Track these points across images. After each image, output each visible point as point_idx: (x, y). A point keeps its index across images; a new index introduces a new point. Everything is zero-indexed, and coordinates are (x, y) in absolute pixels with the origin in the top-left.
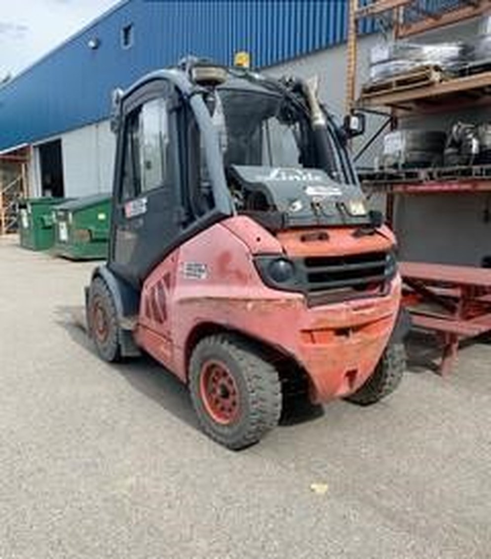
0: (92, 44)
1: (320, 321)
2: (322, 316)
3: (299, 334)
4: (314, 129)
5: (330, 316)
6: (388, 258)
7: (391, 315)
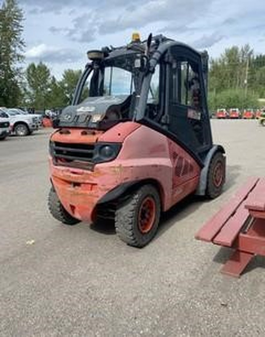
6: (95, 149)
7: (96, 184)
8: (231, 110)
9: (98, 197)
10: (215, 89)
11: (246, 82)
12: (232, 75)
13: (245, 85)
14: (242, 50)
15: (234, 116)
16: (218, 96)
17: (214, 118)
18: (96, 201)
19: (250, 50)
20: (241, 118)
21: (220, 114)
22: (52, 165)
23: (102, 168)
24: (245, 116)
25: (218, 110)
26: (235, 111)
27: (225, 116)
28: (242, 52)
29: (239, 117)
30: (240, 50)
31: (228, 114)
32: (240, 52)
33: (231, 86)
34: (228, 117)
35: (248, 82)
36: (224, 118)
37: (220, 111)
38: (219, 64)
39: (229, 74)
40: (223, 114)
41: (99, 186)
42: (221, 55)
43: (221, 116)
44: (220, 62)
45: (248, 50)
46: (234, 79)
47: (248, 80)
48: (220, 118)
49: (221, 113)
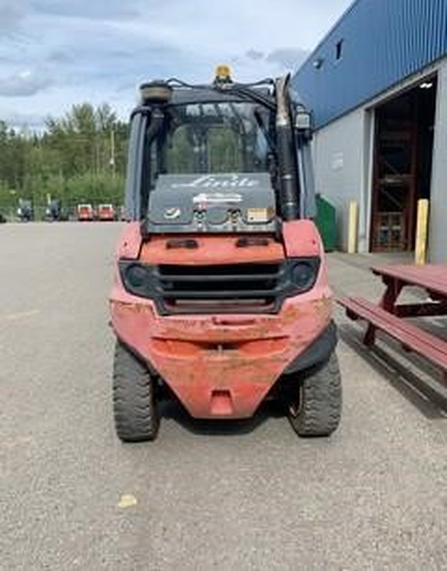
0: (316, 64)
1: (170, 331)
2: (171, 325)
3: (150, 340)
4: (277, 129)
5: (180, 327)
6: (282, 272)
7: (286, 337)
8: (101, 206)
9: (286, 360)
10: (61, 172)
11: (112, 162)
12: (88, 149)
13: (111, 166)
14: (99, 110)
15: (106, 216)
16: (71, 182)
17: (72, 220)
18: (281, 369)
19: (111, 112)
20: (117, 220)
21: (82, 213)
22: (157, 316)
23: (299, 304)
24: (123, 217)
25: (80, 206)
26: (108, 208)
27: (91, 216)
28: (98, 115)
29: (114, 218)
30: (95, 110)
31: (95, 212)
32: (96, 114)
33: (88, 167)
34: (96, 219)
35: (116, 162)
36: (89, 220)
37: (82, 209)
38: (64, 129)
39: (82, 147)
40: (88, 213)
41: (292, 339)
42: (67, 115)
43: (85, 216)
44: (65, 125)
45: (107, 113)
46: (93, 156)
47: (116, 159)
48: (82, 220)
49: (84, 211)
